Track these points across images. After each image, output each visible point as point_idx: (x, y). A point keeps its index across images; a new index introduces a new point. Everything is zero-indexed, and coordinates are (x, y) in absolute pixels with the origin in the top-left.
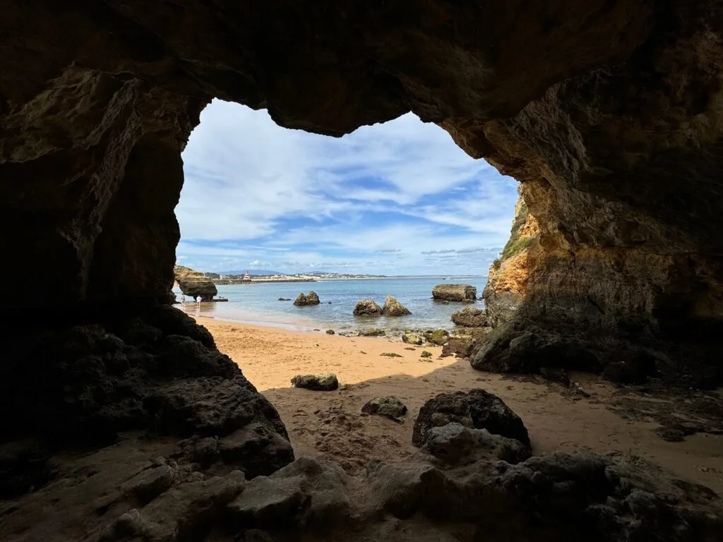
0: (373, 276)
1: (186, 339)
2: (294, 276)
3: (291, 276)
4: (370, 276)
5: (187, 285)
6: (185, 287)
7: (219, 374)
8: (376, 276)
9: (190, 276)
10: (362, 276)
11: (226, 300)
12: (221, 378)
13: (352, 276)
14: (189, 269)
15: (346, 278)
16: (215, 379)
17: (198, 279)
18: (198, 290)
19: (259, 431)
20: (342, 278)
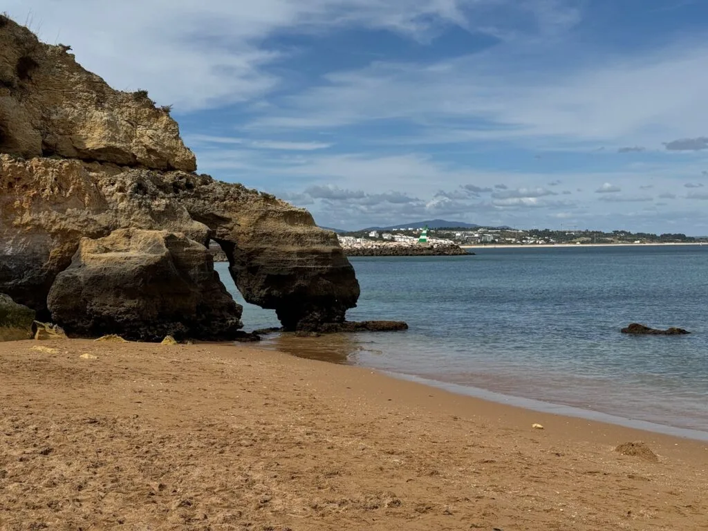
0: (640, 236)
2: (364, 234)
3: (357, 235)
4: (629, 237)
5: (260, 261)
6: (254, 270)
8: (653, 238)
9: (270, 225)
10: (597, 236)
11: (400, 327)
13: (561, 236)
14: (266, 198)
15: (541, 244)
17: (299, 238)
18: (300, 282)
20: (530, 243)
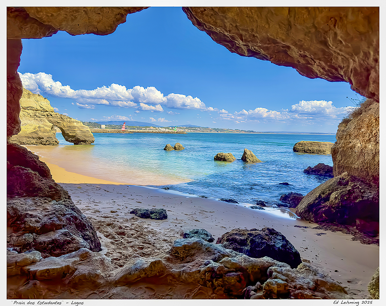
1: (26, 170)
7: (49, 196)
12: (50, 199)
16: (45, 199)
19: (65, 234)
